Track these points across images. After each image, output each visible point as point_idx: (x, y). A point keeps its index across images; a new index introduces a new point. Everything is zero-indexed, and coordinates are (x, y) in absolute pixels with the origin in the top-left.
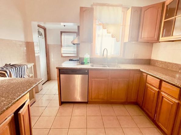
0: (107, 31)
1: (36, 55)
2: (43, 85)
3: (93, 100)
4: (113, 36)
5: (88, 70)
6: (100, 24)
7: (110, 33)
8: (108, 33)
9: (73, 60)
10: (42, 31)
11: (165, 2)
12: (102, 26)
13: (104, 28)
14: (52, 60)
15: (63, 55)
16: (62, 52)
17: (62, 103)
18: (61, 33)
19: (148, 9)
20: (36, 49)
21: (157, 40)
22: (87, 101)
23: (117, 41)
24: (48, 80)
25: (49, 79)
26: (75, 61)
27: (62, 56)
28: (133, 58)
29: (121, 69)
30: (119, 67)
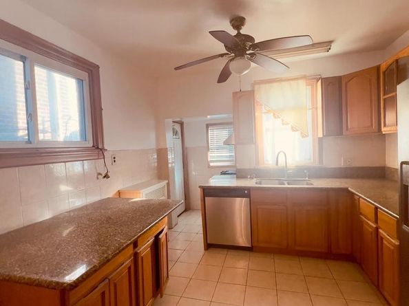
0: (283, 121)
1: (170, 165)
2: (178, 216)
3: (262, 245)
4: (294, 129)
5: (249, 189)
6: (269, 112)
7: (288, 124)
8: (283, 124)
9: (228, 174)
10: (178, 127)
11: (380, 65)
12: (272, 114)
13: (275, 117)
14: (193, 173)
15: (212, 164)
16: (209, 160)
17: (209, 246)
18: (208, 126)
19: (352, 78)
20: (170, 157)
21: (377, 131)
22: (250, 246)
23: (304, 136)
24: (186, 211)
25: (188, 208)
26: (232, 174)
27: (209, 167)
28: (342, 165)
29: (313, 188)
30: (312, 184)
